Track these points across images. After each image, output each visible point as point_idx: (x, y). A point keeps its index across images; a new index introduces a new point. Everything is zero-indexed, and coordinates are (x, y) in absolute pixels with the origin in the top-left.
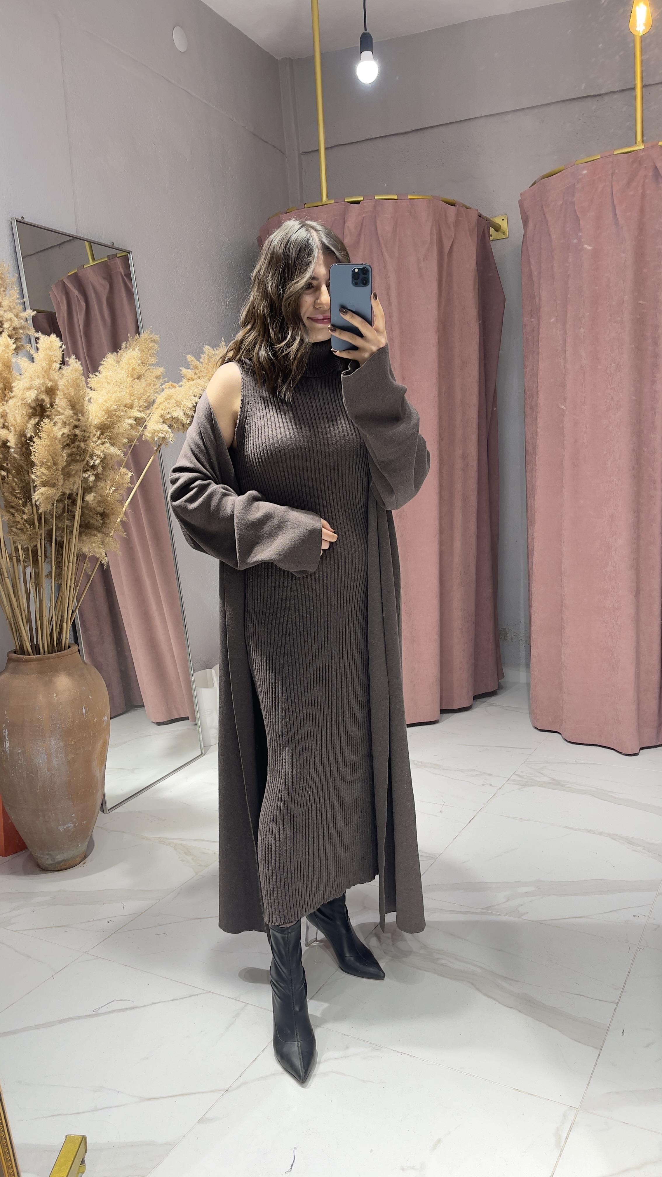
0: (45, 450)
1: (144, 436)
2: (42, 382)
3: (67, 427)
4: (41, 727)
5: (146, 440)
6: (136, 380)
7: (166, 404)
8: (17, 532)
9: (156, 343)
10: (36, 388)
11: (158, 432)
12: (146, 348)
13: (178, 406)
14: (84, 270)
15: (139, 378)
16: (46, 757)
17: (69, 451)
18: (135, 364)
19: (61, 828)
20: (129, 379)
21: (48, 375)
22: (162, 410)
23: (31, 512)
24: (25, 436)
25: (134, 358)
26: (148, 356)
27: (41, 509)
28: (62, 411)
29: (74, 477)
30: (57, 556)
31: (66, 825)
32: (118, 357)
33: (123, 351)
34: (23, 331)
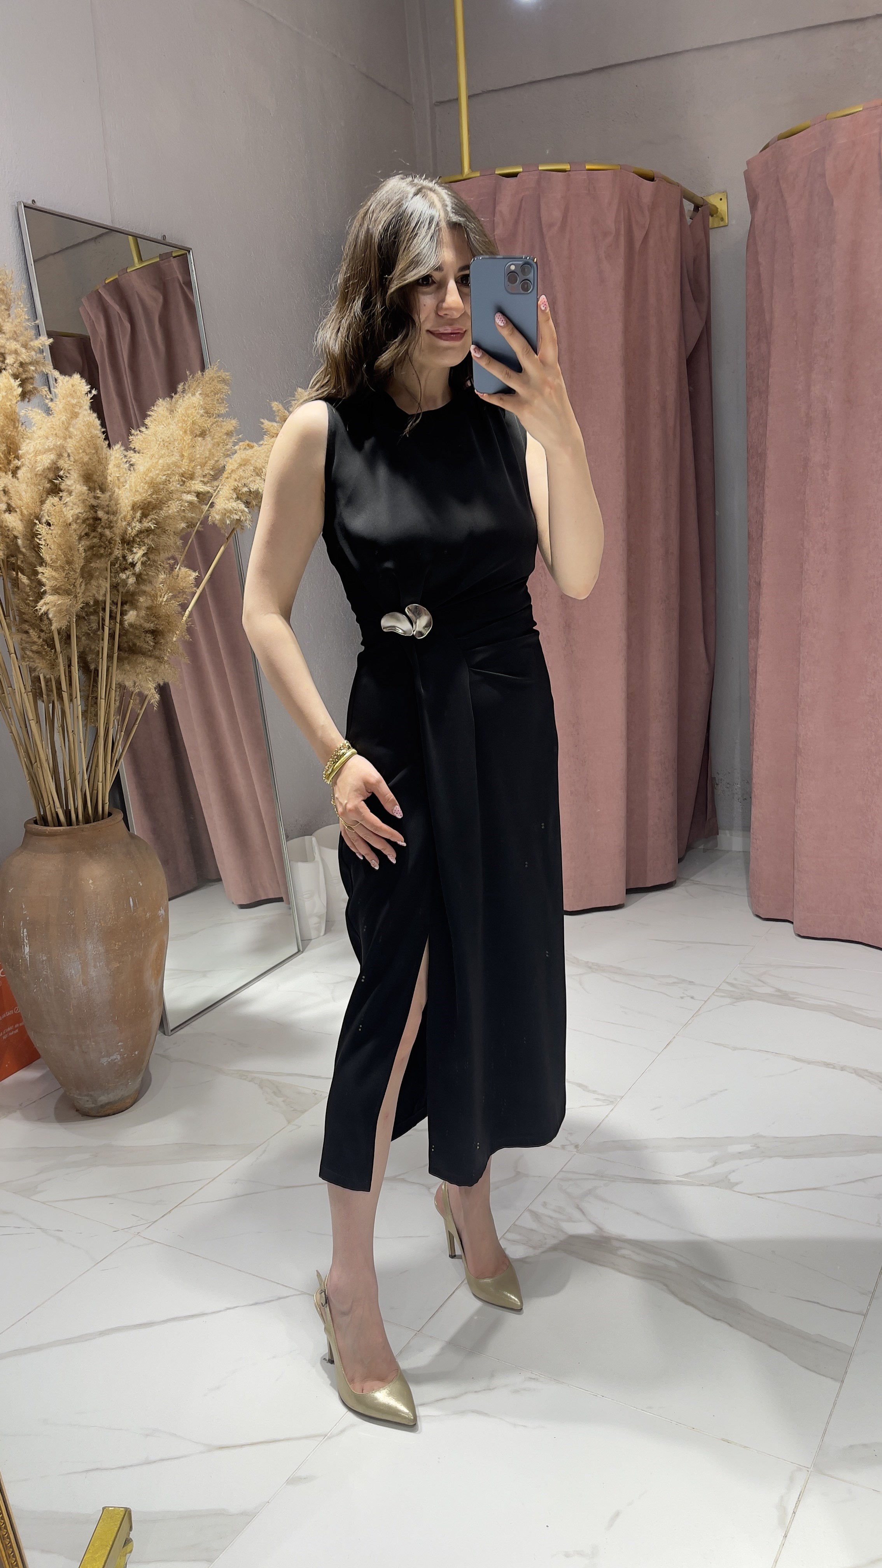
1: (210, 518)
4: (72, 927)
5: (214, 523)
6: (199, 439)
7: (240, 472)
8: (32, 656)
9: (226, 384)
11: (231, 512)
12: (212, 391)
13: (258, 475)
14: (126, 275)
15: (203, 434)
16: (80, 966)
18: (195, 416)
19: (105, 1061)
20: (188, 438)
22: (236, 480)
25: (195, 407)
26: (215, 403)
30: (92, 688)
31: (111, 1057)
32: (173, 404)
33: (180, 395)
34: (36, 368)
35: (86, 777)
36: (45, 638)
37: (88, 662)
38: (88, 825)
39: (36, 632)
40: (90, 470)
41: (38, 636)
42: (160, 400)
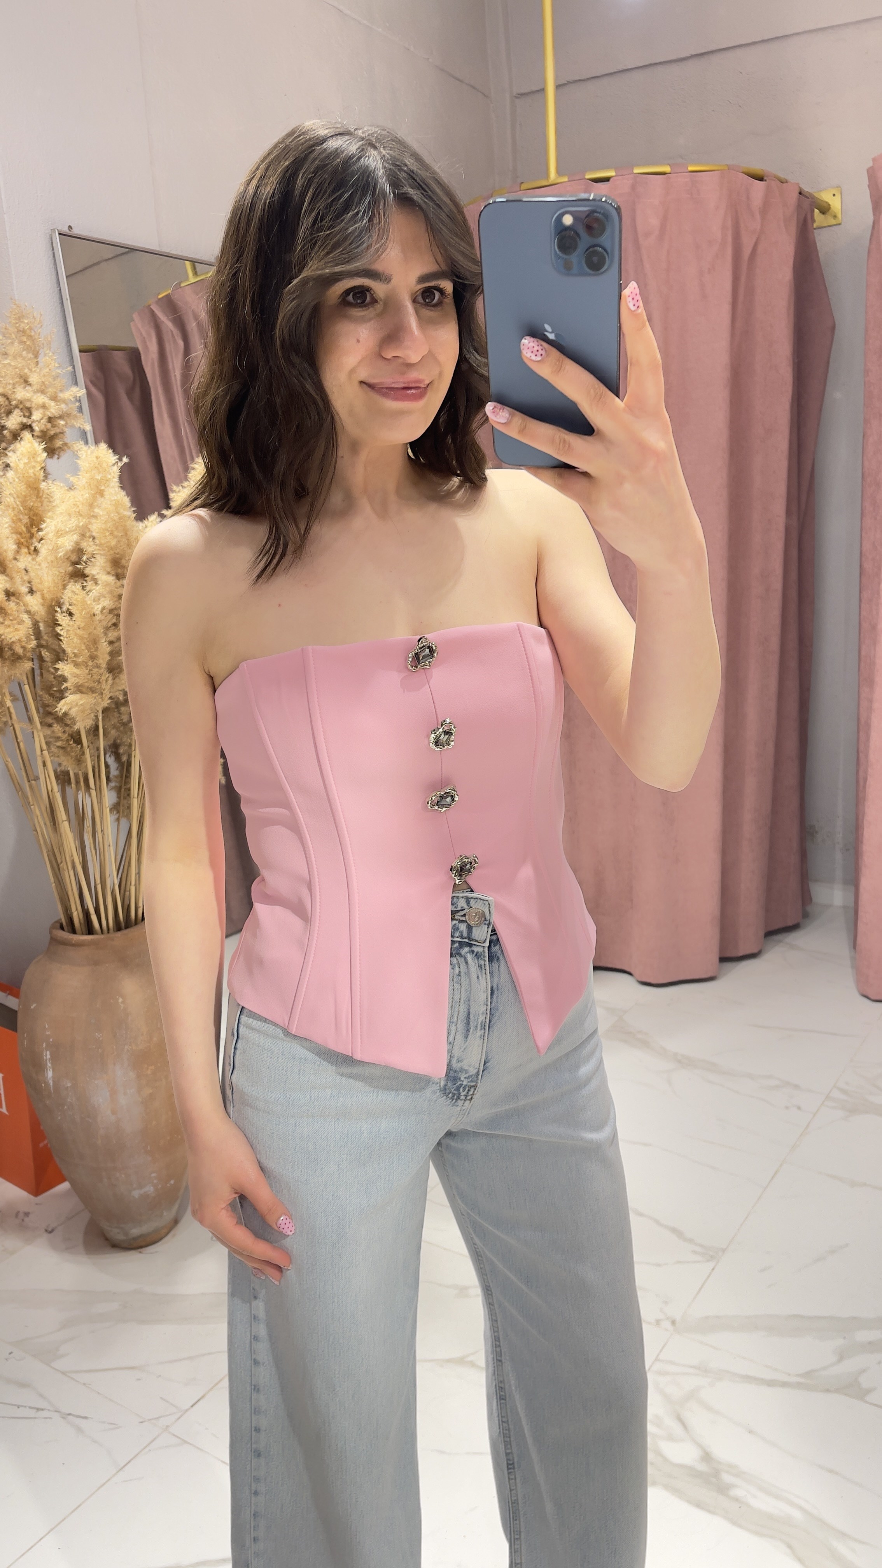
4: (100, 1051)
10: (74, 531)
14: (180, 290)
16: (108, 1094)
19: (136, 1194)
30: (125, 779)
31: (144, 1190)
34: (66, 421)
35: (117, 882)
36: (70, 732)
37: (120, 753)
38: (119, 934)
39: (61, 727)
40: (117, 554)
41: (63, 731)
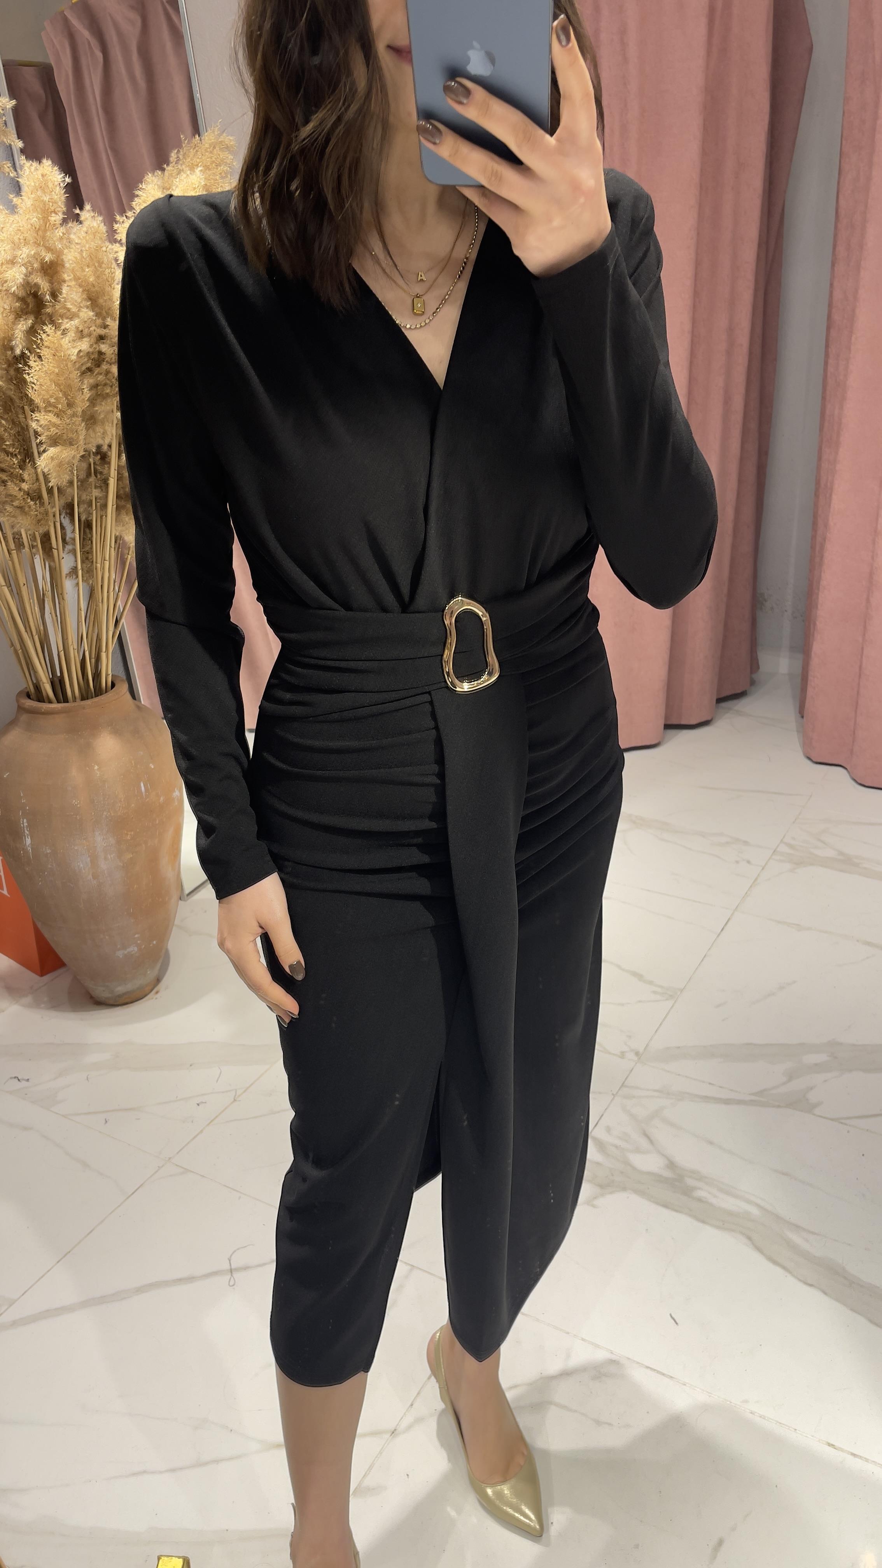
0: (51, 380)
2: (33, 253)
3: (85, 339)
4: (78, 817)
8: (14, 512)
9: (230, 152)
10: (24, 262)
16: (89, 859)
17: (92, 381)
19: (120, 954)
21: (44, 238)
23: (35, 478)
24: (12, 349)
27: (52, 481)
28: (74, 309)
29: (103, 423)
31: (128, 950)
32: (166, 180)
33: (173, 167)
38: (89, 702)
39: (17, 484)
41: (20, 488)
42: (149, 174)
